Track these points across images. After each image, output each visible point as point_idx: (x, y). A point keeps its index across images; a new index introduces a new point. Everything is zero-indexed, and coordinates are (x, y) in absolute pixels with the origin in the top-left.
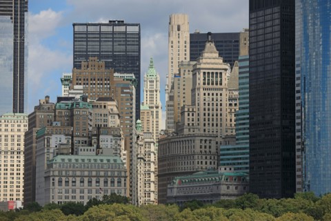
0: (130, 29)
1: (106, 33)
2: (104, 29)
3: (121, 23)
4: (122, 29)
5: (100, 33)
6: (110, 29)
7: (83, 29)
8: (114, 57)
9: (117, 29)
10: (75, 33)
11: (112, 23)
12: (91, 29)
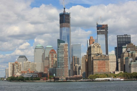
0: (129, 36)
1: (124, 37)
2: (123, 36)
3: (127, 35)
4: (127, 36)
5: (123, 37)
6: (124, 36)
7: (119, 36)
8: (126, 42)
9: (126, 36)
10: (117, 38)
11: (125, 35)
12: (121, 36)
